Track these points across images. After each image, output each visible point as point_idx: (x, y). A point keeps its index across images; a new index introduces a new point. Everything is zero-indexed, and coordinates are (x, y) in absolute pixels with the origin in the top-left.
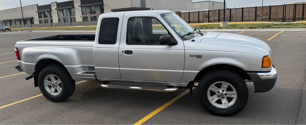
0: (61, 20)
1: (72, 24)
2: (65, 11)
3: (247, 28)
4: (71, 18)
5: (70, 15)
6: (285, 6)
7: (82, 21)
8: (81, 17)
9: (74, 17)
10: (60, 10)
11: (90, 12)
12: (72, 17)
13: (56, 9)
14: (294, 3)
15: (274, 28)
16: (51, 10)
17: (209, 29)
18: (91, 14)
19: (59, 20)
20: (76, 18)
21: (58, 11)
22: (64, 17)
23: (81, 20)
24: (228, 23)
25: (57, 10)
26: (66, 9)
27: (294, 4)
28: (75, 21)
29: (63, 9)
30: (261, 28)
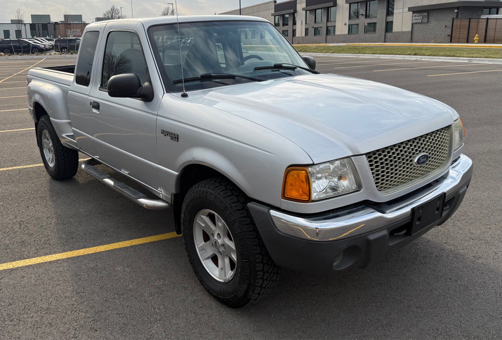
0: (309, 30)
1: (327, 41)
2: (319, 12)
4: (327, 27)
5: (328, 21)
7: (347, 33)
8: (345, 24)
9: (333, 24)
10: (310, 11)
11: (364, 13)
12: (329, 24)
13: (303, 9)
16: (295, 11)
18: (366, 17)
19: (307, 30)
20: (337, 28)
21: (308, 12)
22: (316, 26)
23: (345, 31)
25: (305, 12)
26: (321, 8)
28: (334, 33)
29: (315, 10)
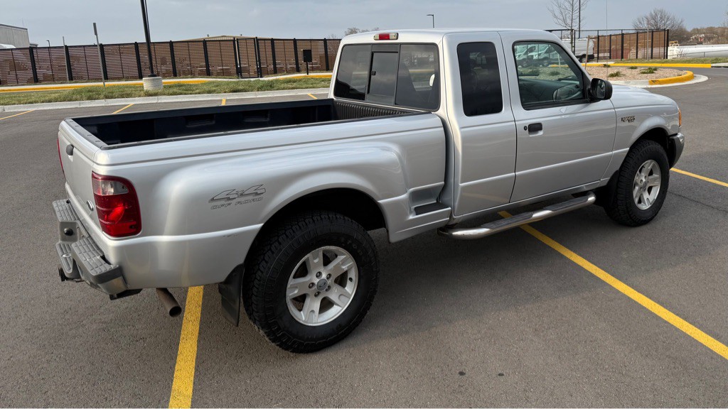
3: (225, 92)
6: (235, 42)
14: (254, 36)
15: (284, 89)
17: (118, 98)
24: (164, 81)
27: (254, 39)
30: (258, 91)
